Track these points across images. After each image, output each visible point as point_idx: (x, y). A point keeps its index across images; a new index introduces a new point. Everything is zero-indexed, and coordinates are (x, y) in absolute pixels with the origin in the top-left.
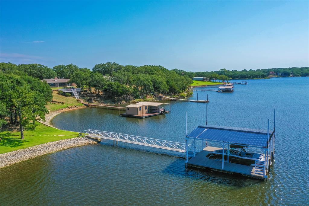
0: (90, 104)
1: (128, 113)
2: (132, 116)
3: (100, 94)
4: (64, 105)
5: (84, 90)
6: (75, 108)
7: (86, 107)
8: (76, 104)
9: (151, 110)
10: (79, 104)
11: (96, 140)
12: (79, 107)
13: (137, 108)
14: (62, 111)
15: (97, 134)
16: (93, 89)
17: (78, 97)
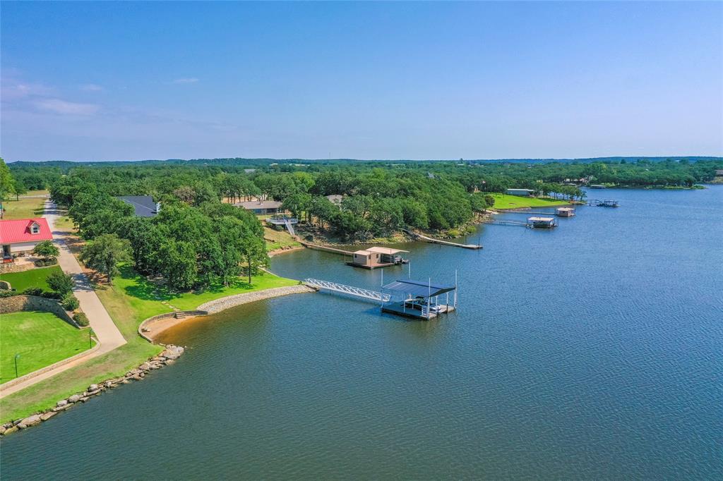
0: (310, 244)
1: (356, 261)
2: (359, 266)
3: (324, 227)
4: (276, 245)
5: (302, 220)
6: (290, 250)
7: (304, 248)
8: (291, 243)
9: (384, 258)
10: (295, 243)
11: (315, 288)
12: (295, 248)
13: (366, 256)
14: (274, 253)
15: (316, 283)
16: (315, 219)
17: (293, 231)
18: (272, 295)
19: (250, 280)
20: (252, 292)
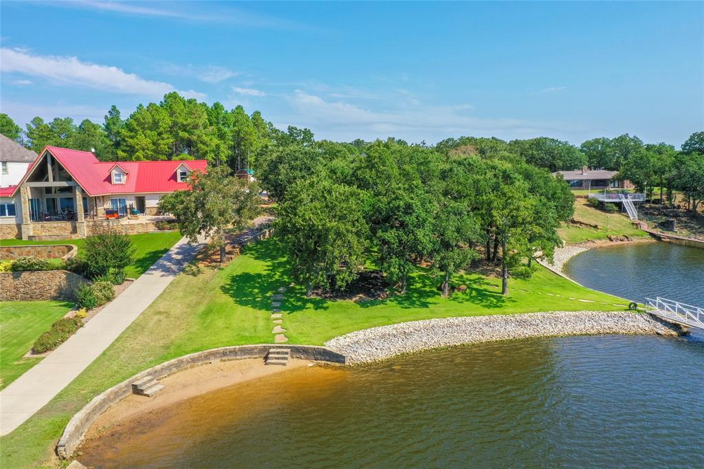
0: (667, 234)
3: (697, 209)
4: (599, 233)
5: (654, 198)
6: (626, 242)
7: (654, 240)
8: (629, 232)
10: (637, 232)
11: (676, 326)
12: (636, 241)
14: (593, 245)
15: (681, 312)
16: (679, 198)
17: (636, 214)
18: (549, 330)
19: (504, 285)
20: (497, 315)
